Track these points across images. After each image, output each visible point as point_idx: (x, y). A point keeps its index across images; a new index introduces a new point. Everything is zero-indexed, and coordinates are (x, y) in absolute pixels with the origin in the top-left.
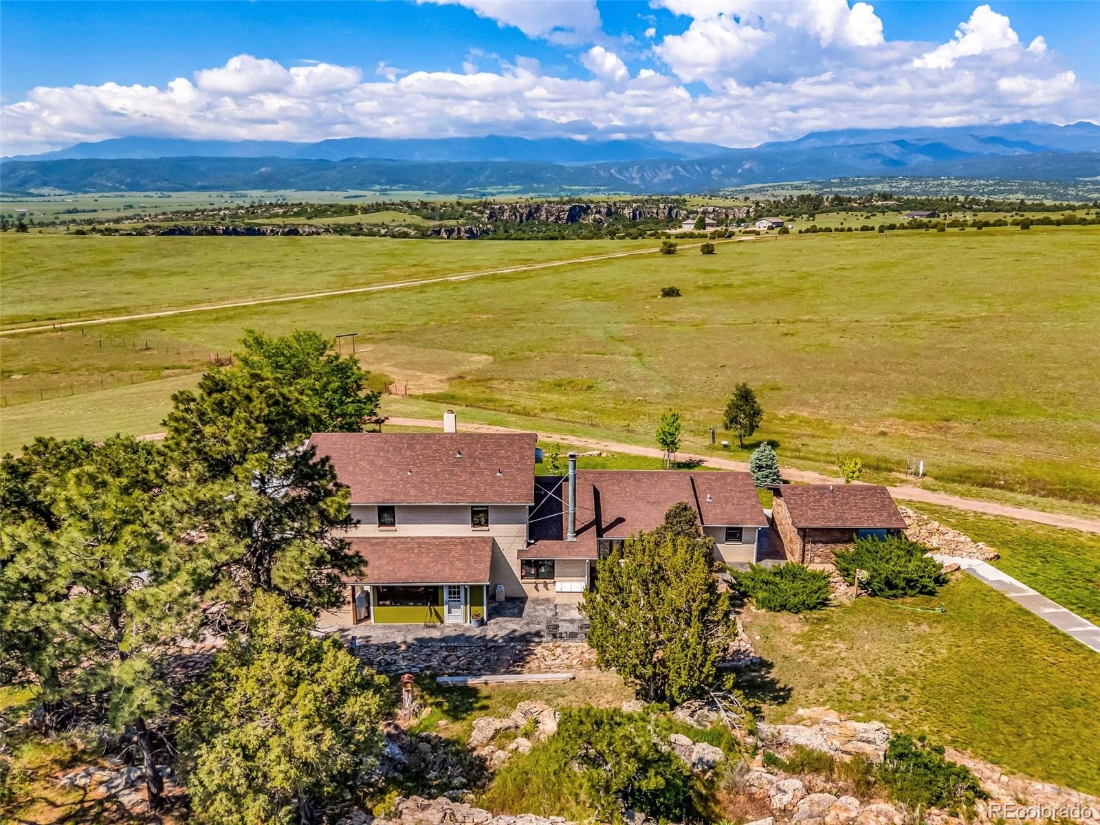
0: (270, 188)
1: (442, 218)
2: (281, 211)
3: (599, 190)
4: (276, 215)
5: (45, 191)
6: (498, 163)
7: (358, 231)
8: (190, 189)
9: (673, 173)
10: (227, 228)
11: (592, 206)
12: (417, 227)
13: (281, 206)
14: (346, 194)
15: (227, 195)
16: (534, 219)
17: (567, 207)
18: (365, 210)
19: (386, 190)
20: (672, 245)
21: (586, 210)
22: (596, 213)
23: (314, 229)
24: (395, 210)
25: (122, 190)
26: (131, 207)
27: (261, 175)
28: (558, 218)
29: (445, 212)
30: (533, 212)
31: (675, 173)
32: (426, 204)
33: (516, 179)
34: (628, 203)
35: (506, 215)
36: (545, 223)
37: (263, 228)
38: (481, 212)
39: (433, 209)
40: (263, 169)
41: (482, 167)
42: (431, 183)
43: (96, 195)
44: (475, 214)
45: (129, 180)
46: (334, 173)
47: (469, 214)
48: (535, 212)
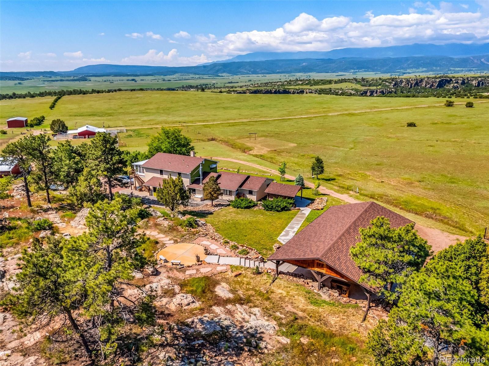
0: (305, 72)
1: (370, 86)
2: (301, 83)
3: (472, 70)
4: (299, 85)
5: (224, 74)
6: (416, 57)
7: (329, 92)
8: (274, 73)
10: (276, 90)
11: (453, 79)
12: (357, 90)
13: (301, 81)
14: (337, 74)
15: (287, 75)
16: (418, 86)
17: (438, 80)
18: (336, 82)
19: (356, 72)
20: (451, 102)
21: (449, 81)
22: (455, 83)
23: (311, 91)
24: (349, 82)
25: (250, 74)
26: (250, 81)
28: (432, 85)
29: (372, 83)
30: (418, 82)
32: (364, 79)
33: (424, 65)
34: (476, 78)
35: (403, 84)
36: (425, 88)
37: (290, 90)
38: (390, 83)
39: (367, 82)
40: (304, 64)
41: (407, 59)
42: (379, 68)
43: (240, 76)
44: (387, 84)
45: (253, 70)
46: (334, 64)
47: (384, 84)
48: (420, 83)
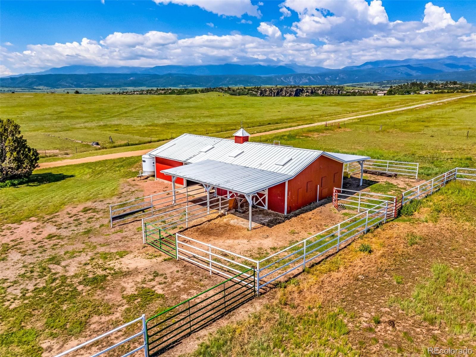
4: (161, 94)
5: (41, 87)
8: (101, 86)
9: (308, 79)
11: (305, 89)
16: (280, 95)
17: (295, 89)
18: (202, 91)
21: (302, 91)
22: (306, 92)
24: (216, 91)
25: (73, 87)
27: (131, 80)
28: (291, 94)
29: (239, 92)
31: (309, 79)
32: (230, 88)
34: (320, 88)
35: (267, 93)
38: (257, 92)
39: (233, 91)
40: (132, 78)
44: (254, 93)
45: (75, 83)
46: (162, 80)
47: (251, 93)
48: (280, 92)
